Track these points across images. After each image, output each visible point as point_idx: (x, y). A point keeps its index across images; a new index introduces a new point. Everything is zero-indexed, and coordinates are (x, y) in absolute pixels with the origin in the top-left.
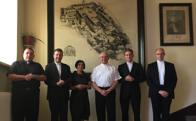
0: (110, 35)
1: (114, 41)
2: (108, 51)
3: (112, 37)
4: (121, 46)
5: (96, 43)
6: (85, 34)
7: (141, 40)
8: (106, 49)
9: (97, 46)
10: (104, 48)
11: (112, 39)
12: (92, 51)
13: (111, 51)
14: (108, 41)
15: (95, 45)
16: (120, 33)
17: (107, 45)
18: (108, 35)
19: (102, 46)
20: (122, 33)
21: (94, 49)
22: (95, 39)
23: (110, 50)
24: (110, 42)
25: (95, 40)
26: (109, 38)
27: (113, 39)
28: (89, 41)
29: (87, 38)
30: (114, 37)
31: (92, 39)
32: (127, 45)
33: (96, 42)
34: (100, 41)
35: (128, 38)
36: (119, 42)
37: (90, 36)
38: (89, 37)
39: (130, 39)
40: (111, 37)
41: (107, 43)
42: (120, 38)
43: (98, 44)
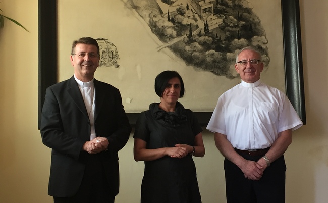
0: (210, 11)
1: (222, 28)
2: (207, 52)
3: (215, 17)
4: (240, 41)
5: (174, 33)
6: (142, 8)
7: (292, 25)
8: (200, 47)
9: (176, 40)
10: (197, 44)
11: (215, 22)
12: (164, 52)
13: (213, 54)
14: (207, 26)
15: (171, 37)
16: (235, 5)
17: (202, 38)
18: (205, 10)
19: (191, 40)
20: (240, 6)
21: (170, 47)
22: (172, 21)
23: (212, 51)
24: (210, 28)
25: (170, 24)
26: (209, 19)
27: (220, 21)
28: (156, 26)
29: (148, 19)
30: (220, 17)
31: (164, 21)
32: (255, 37)
33: (173, 28)
34: (184, 25)
35: (256, 20)
36: (234, 29)
37: (156, 12)
38: (155, 16)
39: (261, 23)
40: (212, 16)
41: (203, 32)
42: (235, 20)
43: (179, 35)
